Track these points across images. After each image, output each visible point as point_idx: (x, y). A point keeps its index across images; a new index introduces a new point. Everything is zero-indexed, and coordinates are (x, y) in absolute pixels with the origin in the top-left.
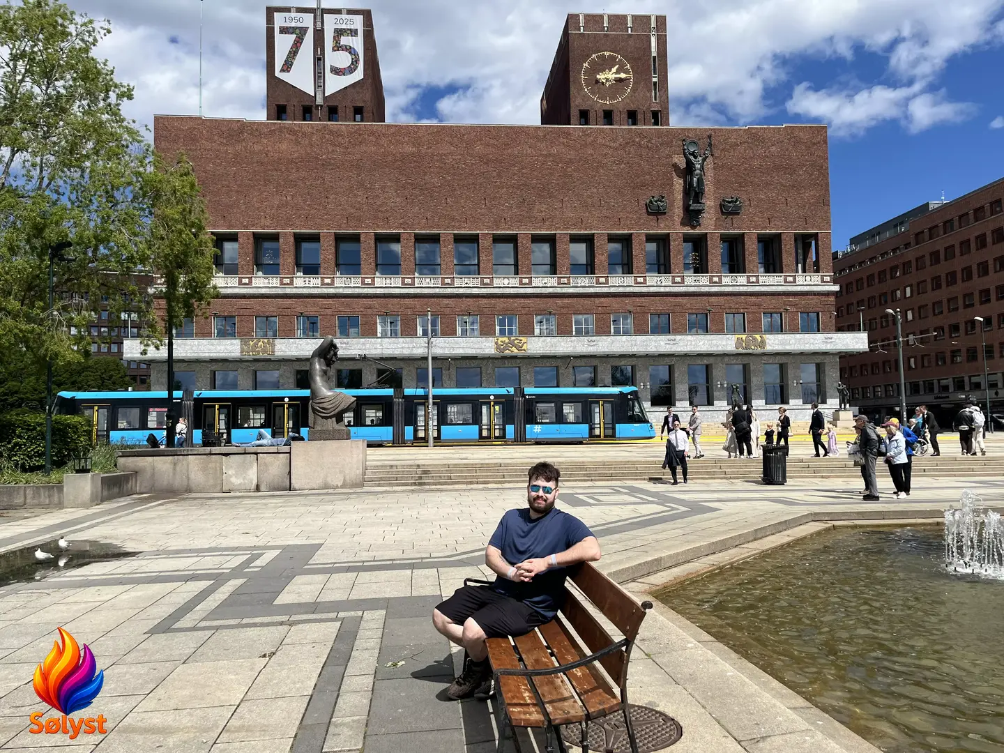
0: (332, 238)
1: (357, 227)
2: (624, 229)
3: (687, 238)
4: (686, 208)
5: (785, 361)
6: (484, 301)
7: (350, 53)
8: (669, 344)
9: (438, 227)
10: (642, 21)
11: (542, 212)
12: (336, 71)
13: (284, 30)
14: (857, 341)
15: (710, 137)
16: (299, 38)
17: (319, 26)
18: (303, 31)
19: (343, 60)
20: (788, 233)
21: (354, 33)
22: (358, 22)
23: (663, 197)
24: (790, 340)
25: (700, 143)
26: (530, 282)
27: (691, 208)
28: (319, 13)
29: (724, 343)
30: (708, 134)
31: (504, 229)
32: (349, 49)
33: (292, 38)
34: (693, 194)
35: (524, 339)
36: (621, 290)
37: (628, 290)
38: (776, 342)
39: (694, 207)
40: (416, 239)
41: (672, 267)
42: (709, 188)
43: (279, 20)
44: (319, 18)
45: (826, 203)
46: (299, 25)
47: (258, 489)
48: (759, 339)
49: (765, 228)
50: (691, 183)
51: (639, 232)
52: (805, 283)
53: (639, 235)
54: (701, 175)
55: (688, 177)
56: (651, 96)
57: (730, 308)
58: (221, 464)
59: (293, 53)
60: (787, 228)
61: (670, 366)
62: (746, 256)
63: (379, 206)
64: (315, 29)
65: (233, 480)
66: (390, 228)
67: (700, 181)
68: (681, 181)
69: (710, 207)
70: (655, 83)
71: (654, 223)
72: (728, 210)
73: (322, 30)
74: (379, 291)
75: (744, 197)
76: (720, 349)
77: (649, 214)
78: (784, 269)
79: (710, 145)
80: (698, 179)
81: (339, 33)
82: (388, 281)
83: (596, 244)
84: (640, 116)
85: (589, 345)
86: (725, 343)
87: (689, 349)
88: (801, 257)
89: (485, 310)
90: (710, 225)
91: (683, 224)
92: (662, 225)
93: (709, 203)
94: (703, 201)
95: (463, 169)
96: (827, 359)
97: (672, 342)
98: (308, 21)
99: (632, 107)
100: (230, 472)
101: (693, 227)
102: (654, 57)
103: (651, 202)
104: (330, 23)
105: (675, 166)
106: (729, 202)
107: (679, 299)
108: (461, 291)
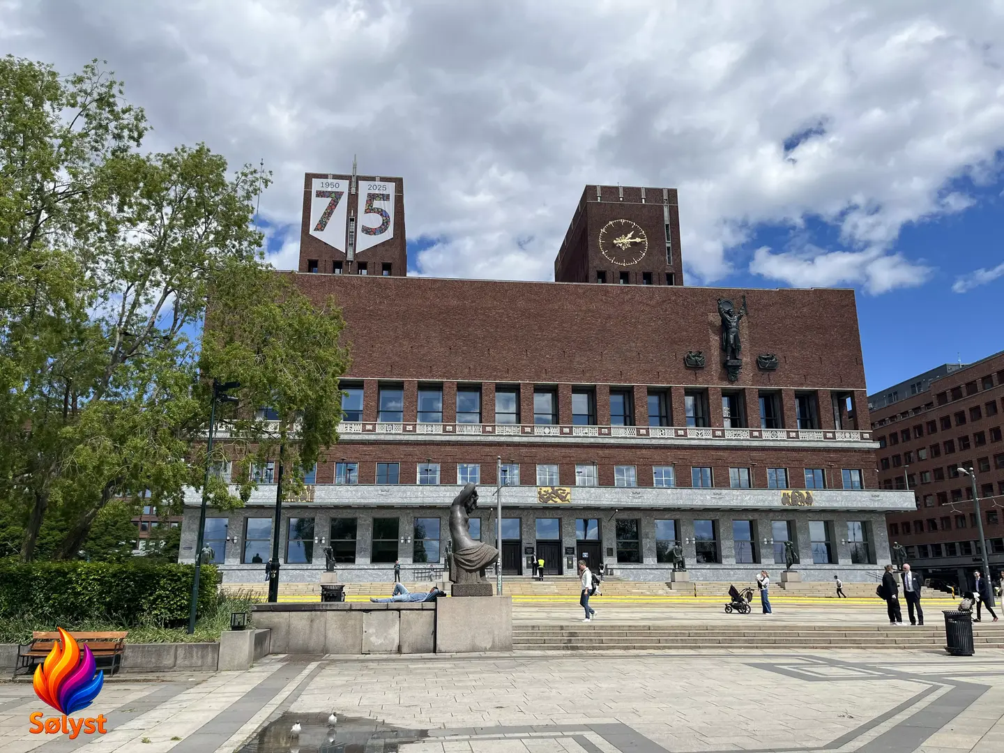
0: (376, 386)
1: (402, 376)
2: (663, 383)
3: (725, 393)
4: (725, 365)
5: (831, 518)
6: (524, 450)
7: (381, 215)
8: (715, 498)
9: (480, 377)
10: (654, 193)
11: (581, 364)
12: (367, 231)
13: (320, 194)
14: (904, 500)
15: (744, 297)
16: (334, 201)
17: (353, 191)
18: (339, 195)
19: (375, 221)
20: (824, 389)
21: (386, 197)
22: (390, 188)
23: (700, 353)
24: (837, 497)
25: (734, 302)
26: (571, 432)
27: (729, 364)
28: (354, 180)
29: (770, 498)
30: (741, 294)
31: (545, 379)
32: (381, 212)
33: (327, 201)
34: (730, 349)
35: (568, 490)
36: (662, 442)
37: (669, 442)
38: (822, 499)
39: (732, 362)
40: (458, 387)
41: (712, 420)
42: (745, 345)
43: (317, 185)
44: (354, 184)
45: (859, 361)
46: (334, 189)
47: (399, 650)
48: (805, 495)
49: (802, 385)
50: (727, 340)
51: (678, 386)
52: (845, 440)
53: (677, 388)
54: (737, 333)
55: (725, 335)
56: (665, 259)
57: (772, 463)
58: (361, 620)
59: (328, 213)
60: (824, 385)
61: (713, 522)
62: (785, 411)
63: (424, 355)
64: (350, 194)
65: (373, 639)
66: (433, 376)
67: (736, 337)
68: (717, 338)
69: (747, 364)
70: (669, 248)
71: (692, 377)
72: (765, 366)
73: (357, 195)
74: (420, 438)
75: (780, 355)
76: (766, 504)
77: (687, 368)
78: (823, 425)
79: (744, 305)
80: (735, 336)
81: (372, 197)
82: (430, 429)
83: (636, 396)
84: (655, 278)
85: (634, 498)
86: (772, 498)
87: (735, 504)
88: (837, 414)
89: (526, 459)
90: (747, 381)
91: (721, 379)
92: (700, 380)
93: (746, 359)
94: (739, 358)
95: (505, 322)
96: (873, 518)
97: (717, 496)
98: (343, 186)
99: (648, 269)
100: (372, 631)
101: (731, 382)
102: (667, 226)
103: (688, 357)
104: (364, 189)
105: (711, 324)
106: (765, 359)
107: (721, 453)
108: (502, 439)
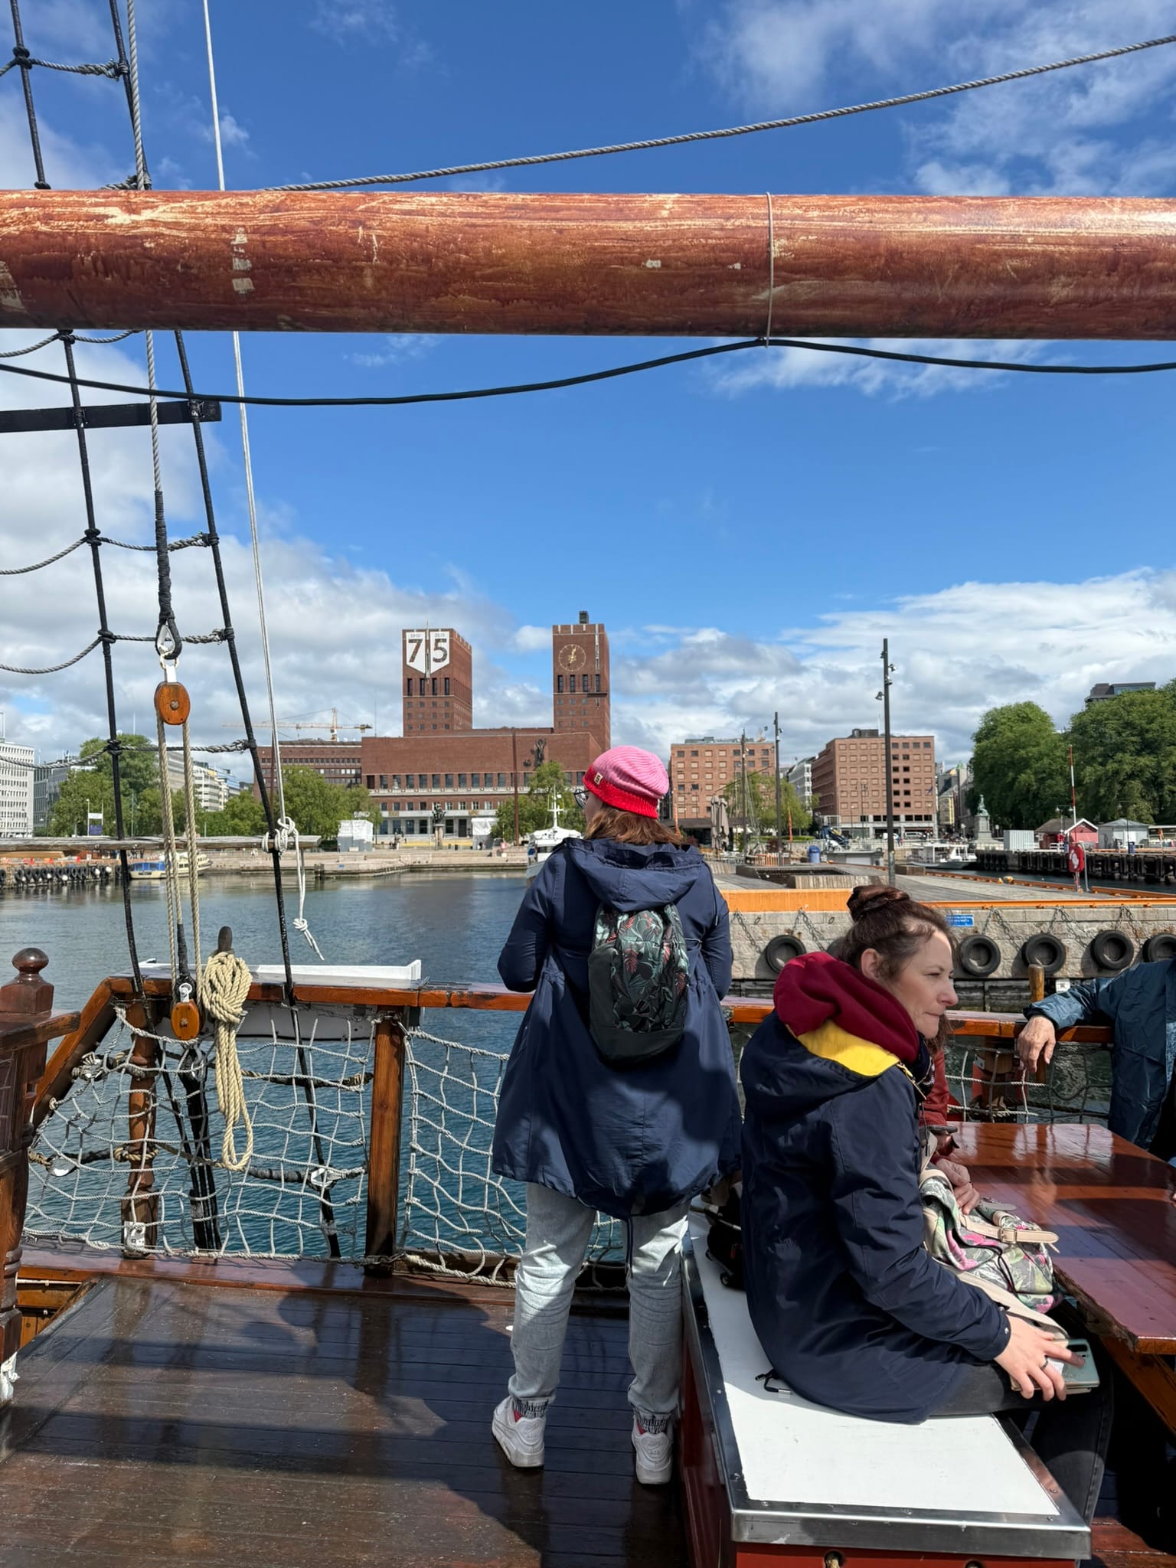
7: (443, 651)
12: (436, 660)
13: (411, 641)
16: (418, 645)
17: (428, 638)
18: (420, 641)
19: (439, 654)
21: (445, 640)
22: (447, 635)
28: (427, 631)
32: (442, 649)
33: (415, 644)
43: (409, 636)
44: (427, 634)
46: (418, 638)
56: (595, 666)
59: (415, 652)
64: (426, 640)
73: (429, 640)
81: (438, 641)
84: (589, 677)
98: (422, 635)
104: (433, 636)
